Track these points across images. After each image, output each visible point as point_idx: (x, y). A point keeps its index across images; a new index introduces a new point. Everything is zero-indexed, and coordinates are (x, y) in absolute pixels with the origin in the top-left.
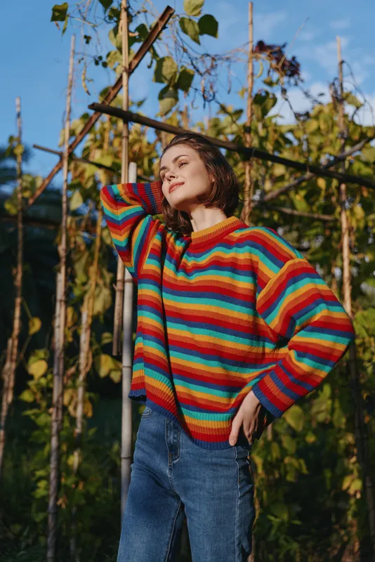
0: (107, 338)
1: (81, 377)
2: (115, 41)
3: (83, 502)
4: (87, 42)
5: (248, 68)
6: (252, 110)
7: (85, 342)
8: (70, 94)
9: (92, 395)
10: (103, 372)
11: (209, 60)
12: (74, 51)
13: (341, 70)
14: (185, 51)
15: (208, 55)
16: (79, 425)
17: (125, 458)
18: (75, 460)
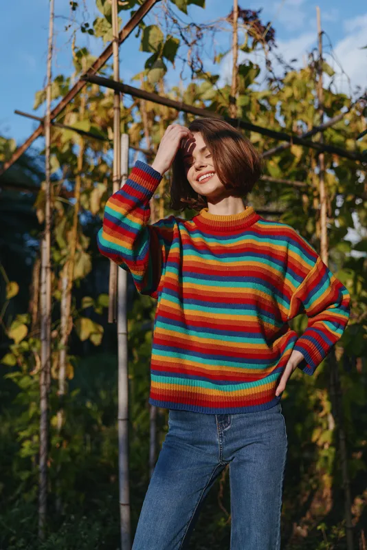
0: (87, 302)
1: (63, 341)
2: (102, 8)
3: (69, 459)
4: (74, 9)
5: (233, 38)
6: (237, 80)
7: (66, 306)
8: (50, 58)
9: (73, 357)
10: (84, 335)
11: (194, 30)
12: (53, 14)
13: (320, 41)
14: (175, 21)
15: (194, 25)
16: (62, 387)
17: (122, 420)
18: (58, 420)
